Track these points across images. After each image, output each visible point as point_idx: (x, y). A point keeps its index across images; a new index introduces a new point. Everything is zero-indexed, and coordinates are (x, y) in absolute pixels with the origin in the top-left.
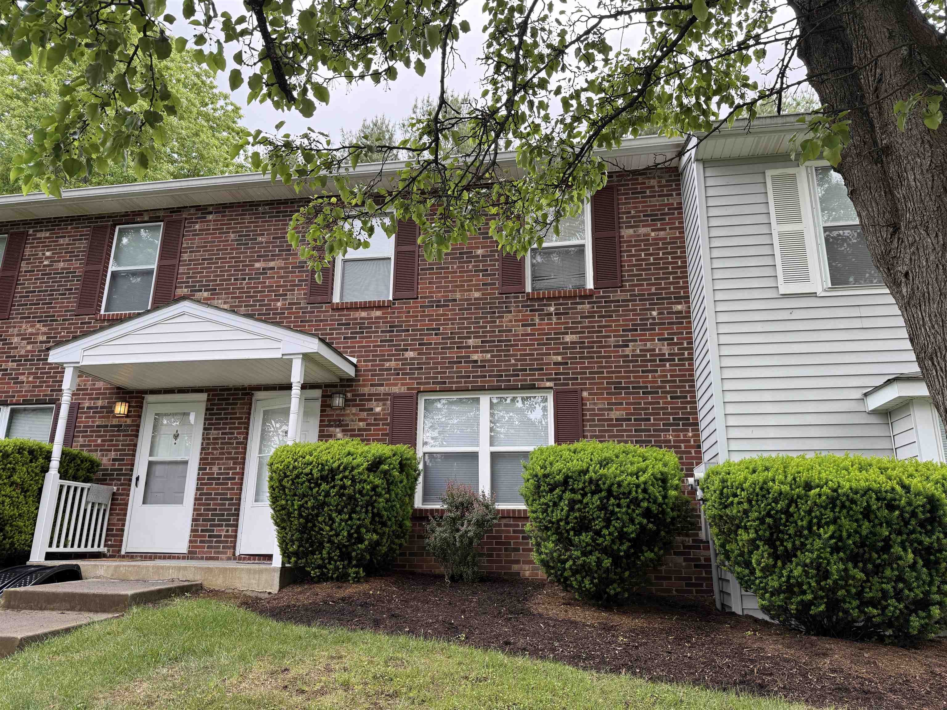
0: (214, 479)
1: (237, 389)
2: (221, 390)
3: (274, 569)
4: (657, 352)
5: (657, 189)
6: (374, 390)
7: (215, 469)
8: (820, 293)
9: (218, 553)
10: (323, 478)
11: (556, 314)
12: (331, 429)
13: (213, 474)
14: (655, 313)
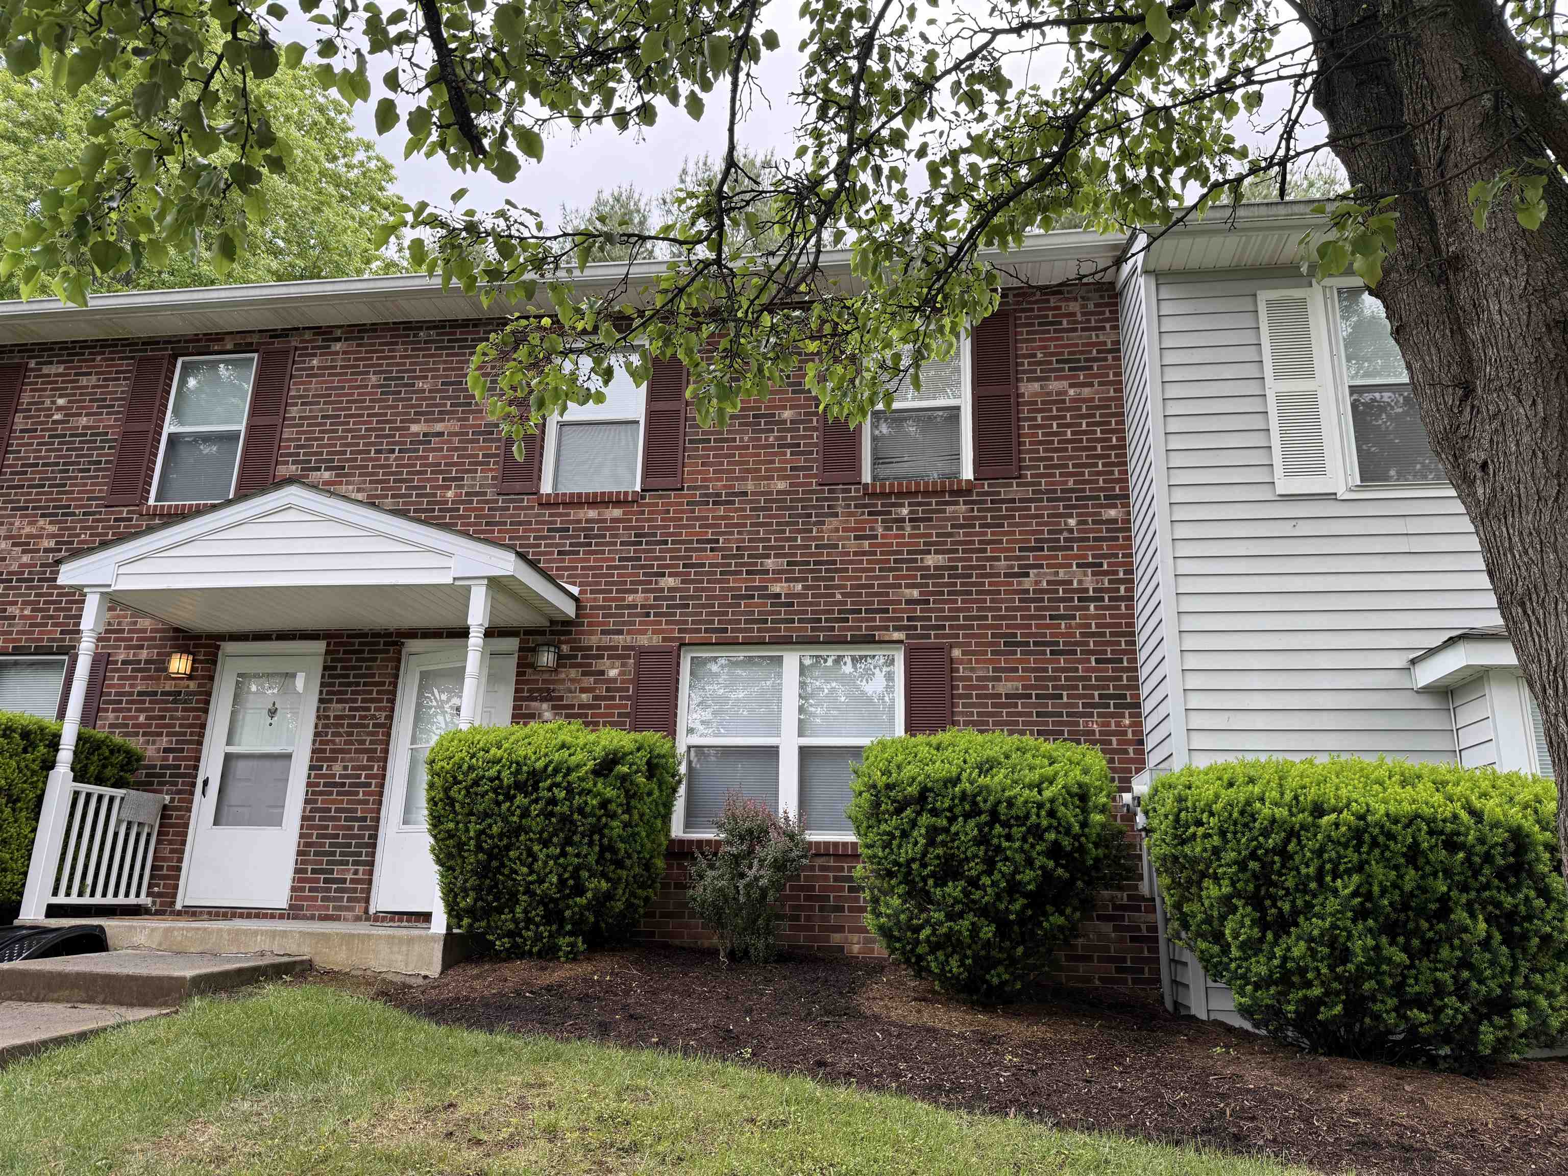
0: (335, 785)
1: (376, 635)
2: (349, 636)
3: (433, 938)
4: (1075, 585)
5: (1079, 318)
6: (606, 640)
7: (337, 768)
8: (1342, 494)
9: (340, 908)
10: (519, 786)
11: (911, 520)
12: (533, 704)
13: (334, 776)
14: (1072, 522)
